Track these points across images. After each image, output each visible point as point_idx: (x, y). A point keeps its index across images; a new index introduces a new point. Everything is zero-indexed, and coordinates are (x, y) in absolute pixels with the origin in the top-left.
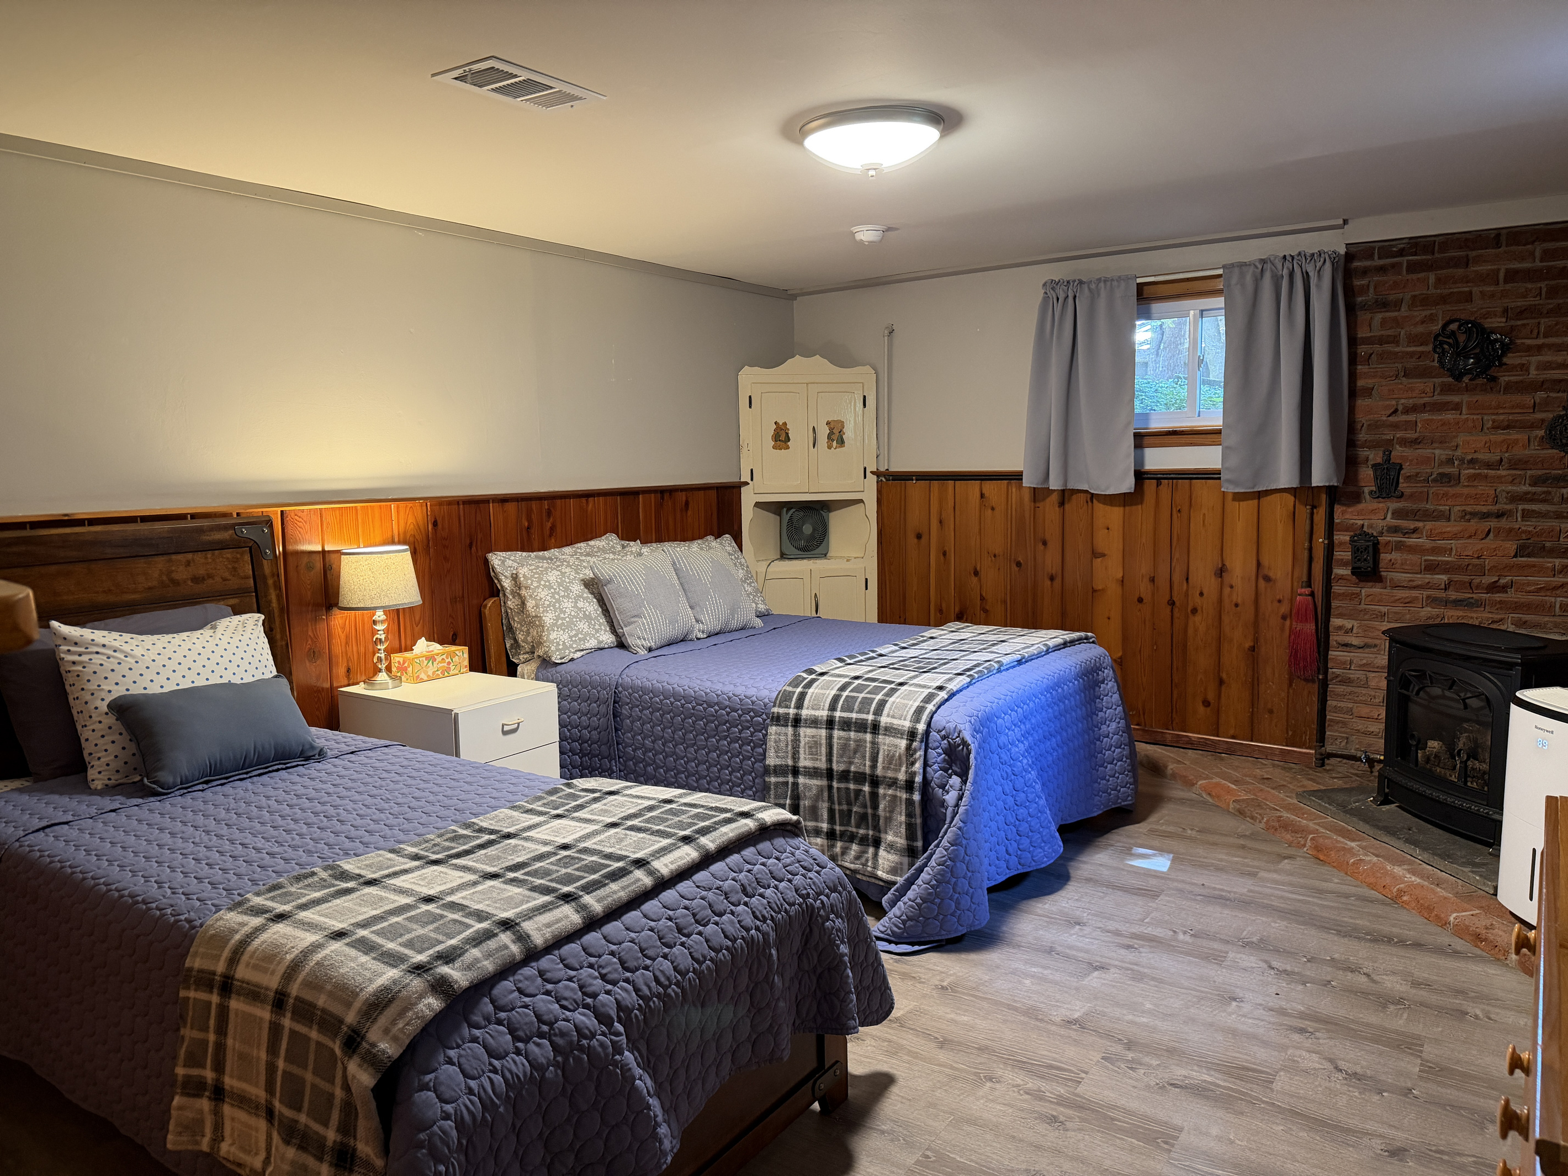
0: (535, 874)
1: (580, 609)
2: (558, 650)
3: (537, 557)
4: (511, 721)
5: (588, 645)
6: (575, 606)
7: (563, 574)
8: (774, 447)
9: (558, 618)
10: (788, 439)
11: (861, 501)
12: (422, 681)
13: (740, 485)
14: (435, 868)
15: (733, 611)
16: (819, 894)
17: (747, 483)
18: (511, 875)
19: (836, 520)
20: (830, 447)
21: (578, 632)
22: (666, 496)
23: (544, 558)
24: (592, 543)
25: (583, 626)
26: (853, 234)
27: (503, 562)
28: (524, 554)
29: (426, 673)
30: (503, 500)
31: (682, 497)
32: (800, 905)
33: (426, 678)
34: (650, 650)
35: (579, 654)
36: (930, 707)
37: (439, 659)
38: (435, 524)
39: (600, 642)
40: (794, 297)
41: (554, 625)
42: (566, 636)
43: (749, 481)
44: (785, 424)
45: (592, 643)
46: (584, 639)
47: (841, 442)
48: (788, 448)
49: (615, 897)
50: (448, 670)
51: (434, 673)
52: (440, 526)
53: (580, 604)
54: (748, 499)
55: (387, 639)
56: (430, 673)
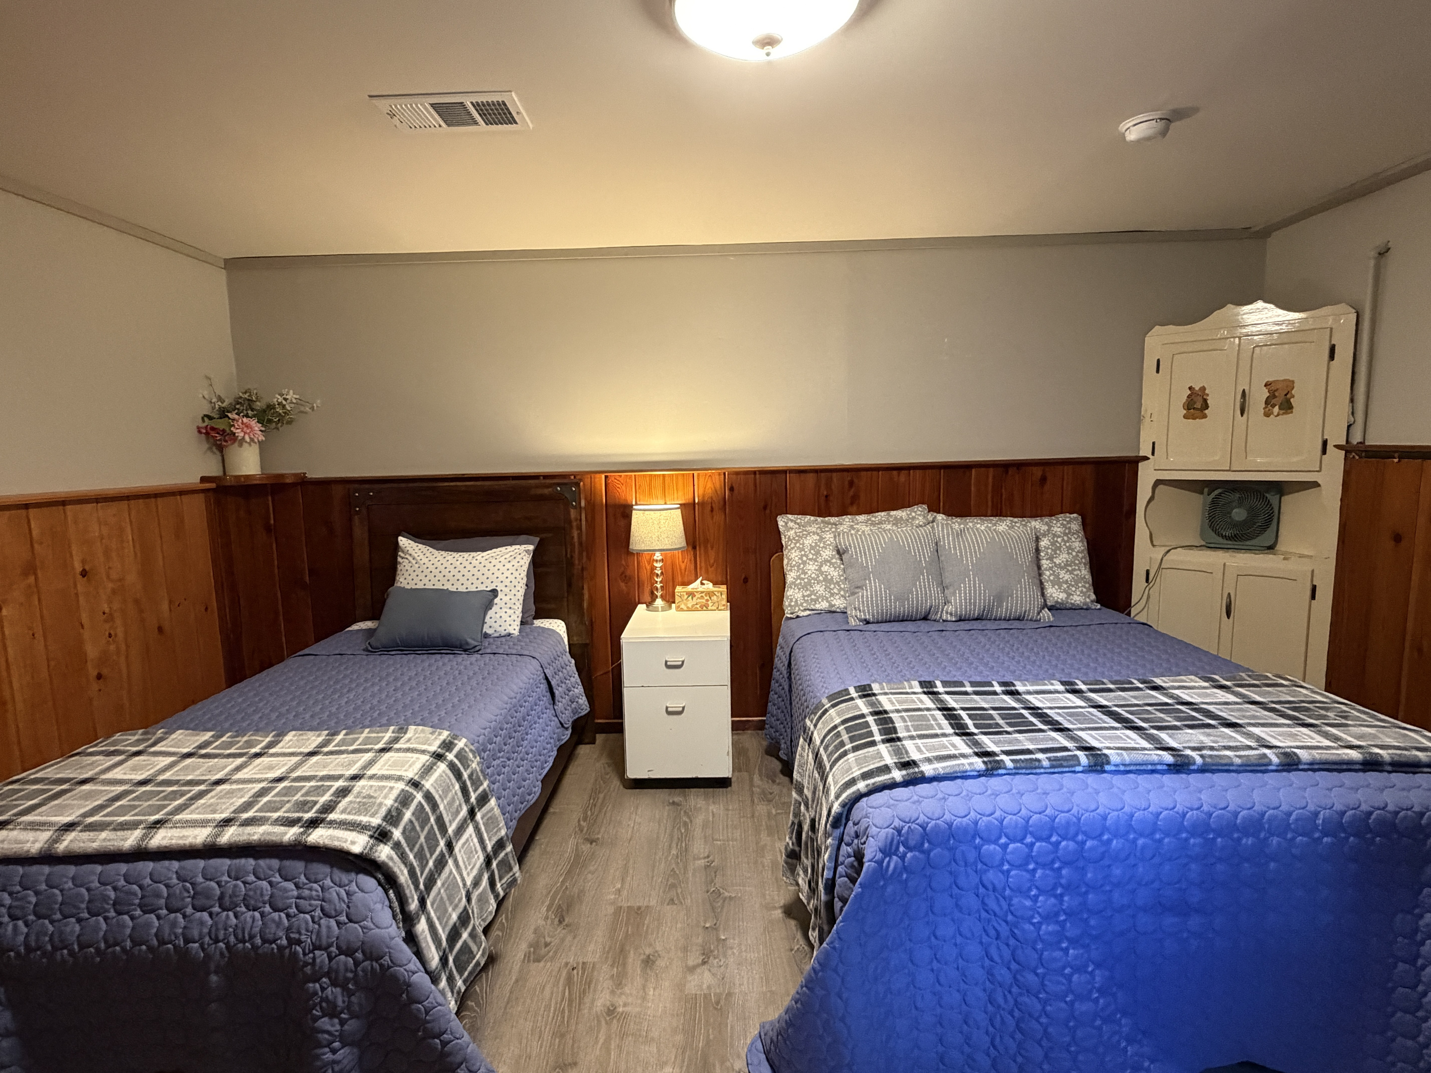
1: (822, 573)
2: (790, 605)
3: (823, 522)
4: (674, 659)
5: (818, 606)
6: (819, 570)
7: (821, 539)
8: (1185, 417)
9: (799, 577)
10: (1206, 406)
11: (1316, 485)
12: (682, 610)
13: (1132, 464)
15: (999, 598)
17: (1146, 458)
20: (1267, 415)
21: (812, 593)
22: (1011, 471)
23: (829, 523)
24: (893, 513)
25: (819, 589)
26: (1123, 136)
27: (786, 523)
28: (812, 518)
29: (686, 604)
30: (801, 472)
31: (1038, 472)
33: (685, 608)
34: (867, 622)
35: (808, 613)
37: (698, 595)
38: (732, 489)
39: (831, 606)
41: (793, 583)
42: (800, 595)
43: (1150, 455)
44: (1203, 389)
45: (824, 605)
46: (816, 601)
47: (1287, 407)
48: (1205, 416)
50: (707, 606)
51: (693, 606)
52: (736, 491)
53: (825, 568)
54: (1146, 477)
55: (662, 573)
56: (690, 605)
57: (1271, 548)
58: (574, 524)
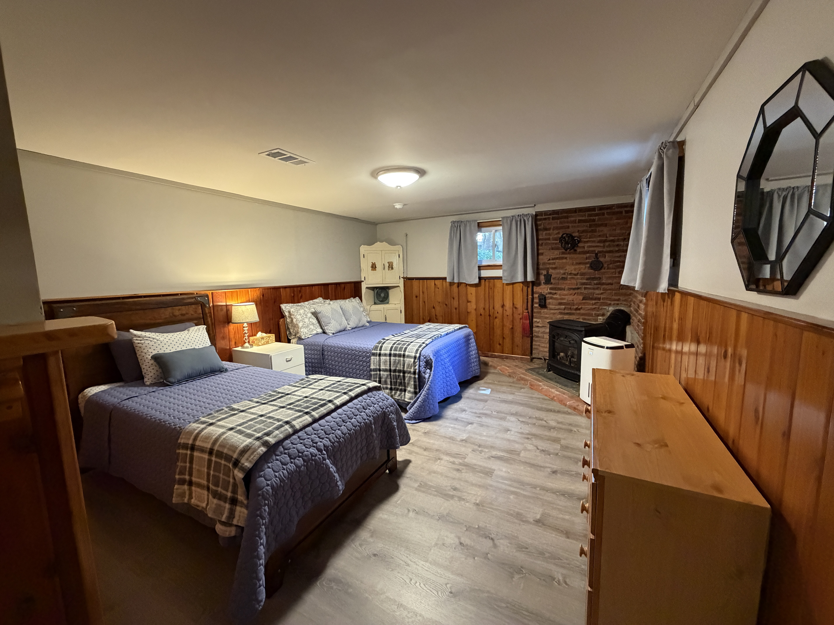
0: (296, 406)
1: (311, 322)
2: (304, 334)
3: (296, 305)
4: (289, 358)
5: (313, 333)
6: (309, 321)
7: (305, 311)
8: (372, 270)
9: (303, 324)
10: (376, 267)
11: (399, 286)
12: (260, 345)
13: (361, 282)
14: (264, 405)
15: (360, 321)
16: (387, 407)
17: (363, 281)
18: (289, 407)
19: (391, 292)
20: (389, 270)
21: (310, 329)
22: (338, 285)
23: (299, 306)
24: (314, 300)
25: (312, 327)
26: (394, 206)
27: (285, 307)
28: (292, 304)
30: (285, 287)
31: (343, 286)
32: (381, 411)
33: (261, 344)
34: (333, 334)
35: (311, 336)
36: (420, 349)
37: (265, 338)
38: (263, 296)
39: (317, 332)
40: (376, 224)
41: (302, 327)
42: (306, 330)
43: (364, 280)
44: (375, 263)
45: (315, 332)
46: (312, 331)
47: (392, 268)
48: (376, 270)
49: (322, 412)
50: (268, 342)
51: (264, 343)
52: (265, 295)
53: (311, 320)
54: (364, 286)
55: (248, 332)
56: (262, 343)
57: (388, 303)
58: (208, 315)
